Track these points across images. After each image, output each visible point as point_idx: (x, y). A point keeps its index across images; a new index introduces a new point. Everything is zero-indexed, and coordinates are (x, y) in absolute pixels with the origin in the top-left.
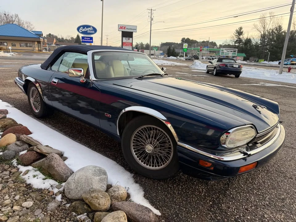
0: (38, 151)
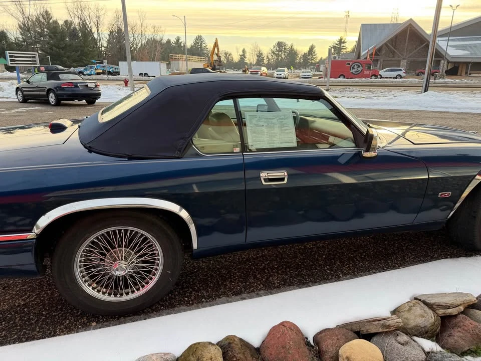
0: (462, 308)
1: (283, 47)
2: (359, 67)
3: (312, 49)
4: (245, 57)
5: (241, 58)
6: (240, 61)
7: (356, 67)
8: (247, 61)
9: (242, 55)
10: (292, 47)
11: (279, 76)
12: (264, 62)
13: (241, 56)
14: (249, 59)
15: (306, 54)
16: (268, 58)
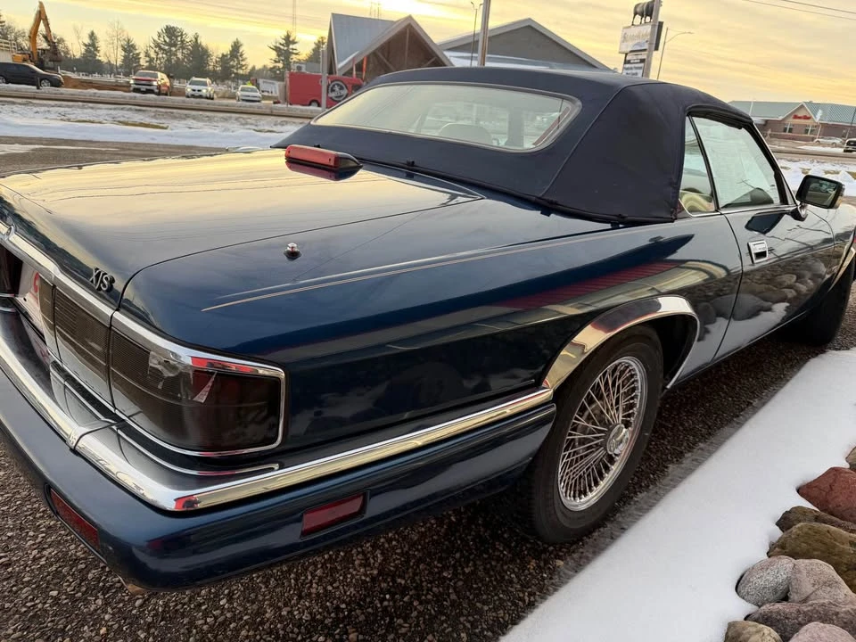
1: (179, 39)
2: (341, 88)
3: (236, 47)
4: (96, 50)
5: (86, 51)
6: (84, 56)
7: (337, 88)
8: (101, 57)
9: (89, 45)
10: (196, 39)
11: (197, 93)
12: (141, 63)
13: (86, 45)
14: (105, 54)
15: (226, 56)
16: (147, 55)
